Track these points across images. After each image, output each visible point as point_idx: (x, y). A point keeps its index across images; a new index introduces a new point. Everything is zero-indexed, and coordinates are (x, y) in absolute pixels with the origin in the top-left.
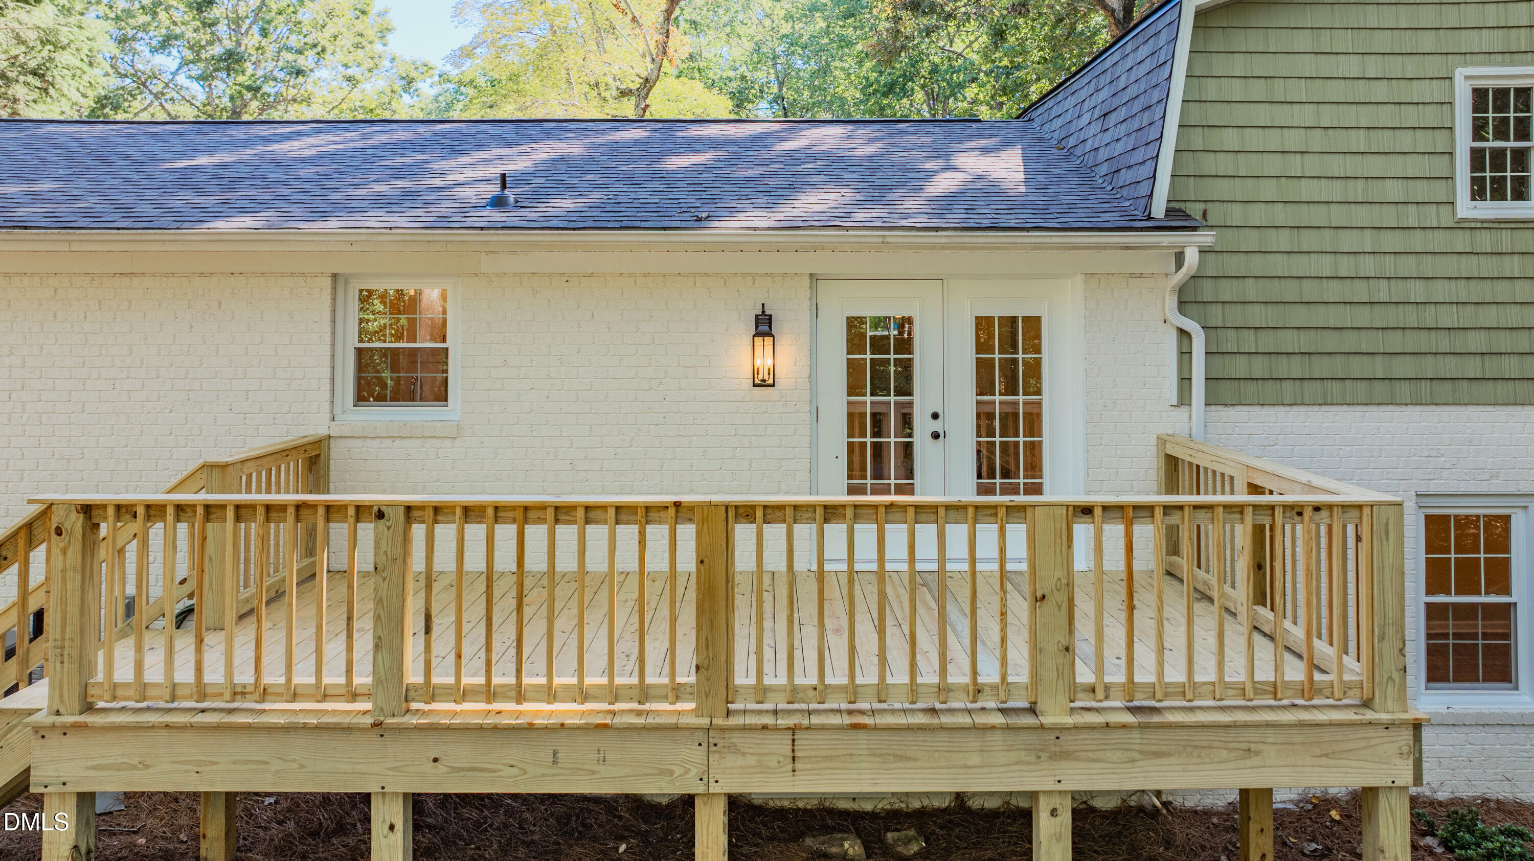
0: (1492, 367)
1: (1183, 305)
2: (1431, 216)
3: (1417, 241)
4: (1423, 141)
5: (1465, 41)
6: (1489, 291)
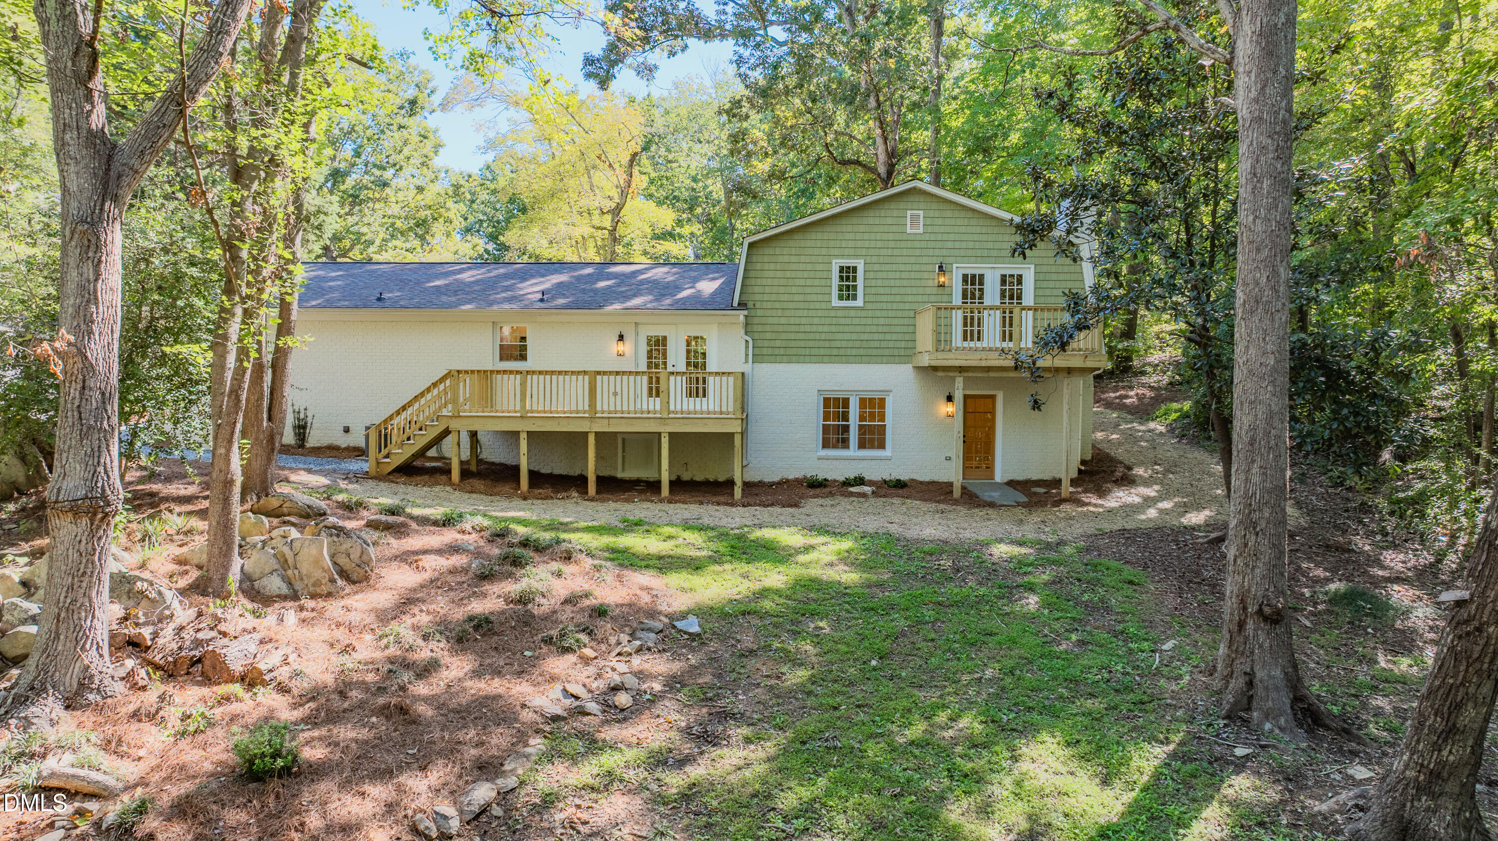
0: (842, 352)
1: (746, 333)
2: (823, 305)
3: (820, 313)
4: (823, 282)
5: (836, 252)
6: (841, 329)
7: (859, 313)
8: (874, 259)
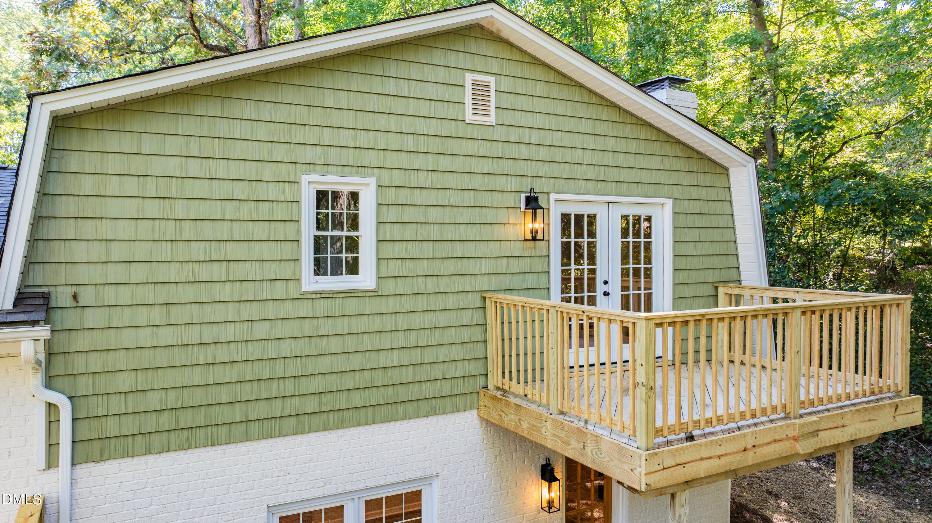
0: (328, 402)
1: (49, 381)
2: (281, 289)
3: (270, 310)
4: (277, 231)
5: (310, 154)
6: (323, 345)
7: (367, 305)
8: (398, 178)
